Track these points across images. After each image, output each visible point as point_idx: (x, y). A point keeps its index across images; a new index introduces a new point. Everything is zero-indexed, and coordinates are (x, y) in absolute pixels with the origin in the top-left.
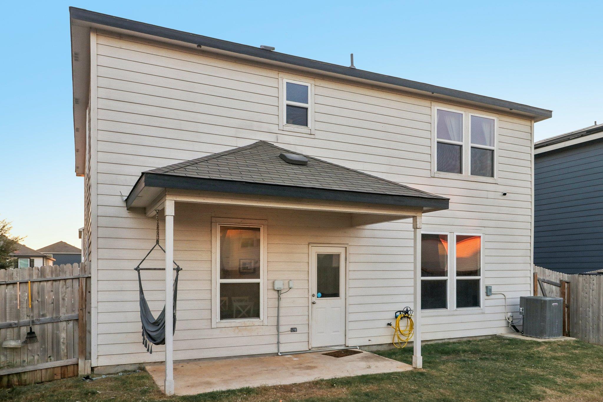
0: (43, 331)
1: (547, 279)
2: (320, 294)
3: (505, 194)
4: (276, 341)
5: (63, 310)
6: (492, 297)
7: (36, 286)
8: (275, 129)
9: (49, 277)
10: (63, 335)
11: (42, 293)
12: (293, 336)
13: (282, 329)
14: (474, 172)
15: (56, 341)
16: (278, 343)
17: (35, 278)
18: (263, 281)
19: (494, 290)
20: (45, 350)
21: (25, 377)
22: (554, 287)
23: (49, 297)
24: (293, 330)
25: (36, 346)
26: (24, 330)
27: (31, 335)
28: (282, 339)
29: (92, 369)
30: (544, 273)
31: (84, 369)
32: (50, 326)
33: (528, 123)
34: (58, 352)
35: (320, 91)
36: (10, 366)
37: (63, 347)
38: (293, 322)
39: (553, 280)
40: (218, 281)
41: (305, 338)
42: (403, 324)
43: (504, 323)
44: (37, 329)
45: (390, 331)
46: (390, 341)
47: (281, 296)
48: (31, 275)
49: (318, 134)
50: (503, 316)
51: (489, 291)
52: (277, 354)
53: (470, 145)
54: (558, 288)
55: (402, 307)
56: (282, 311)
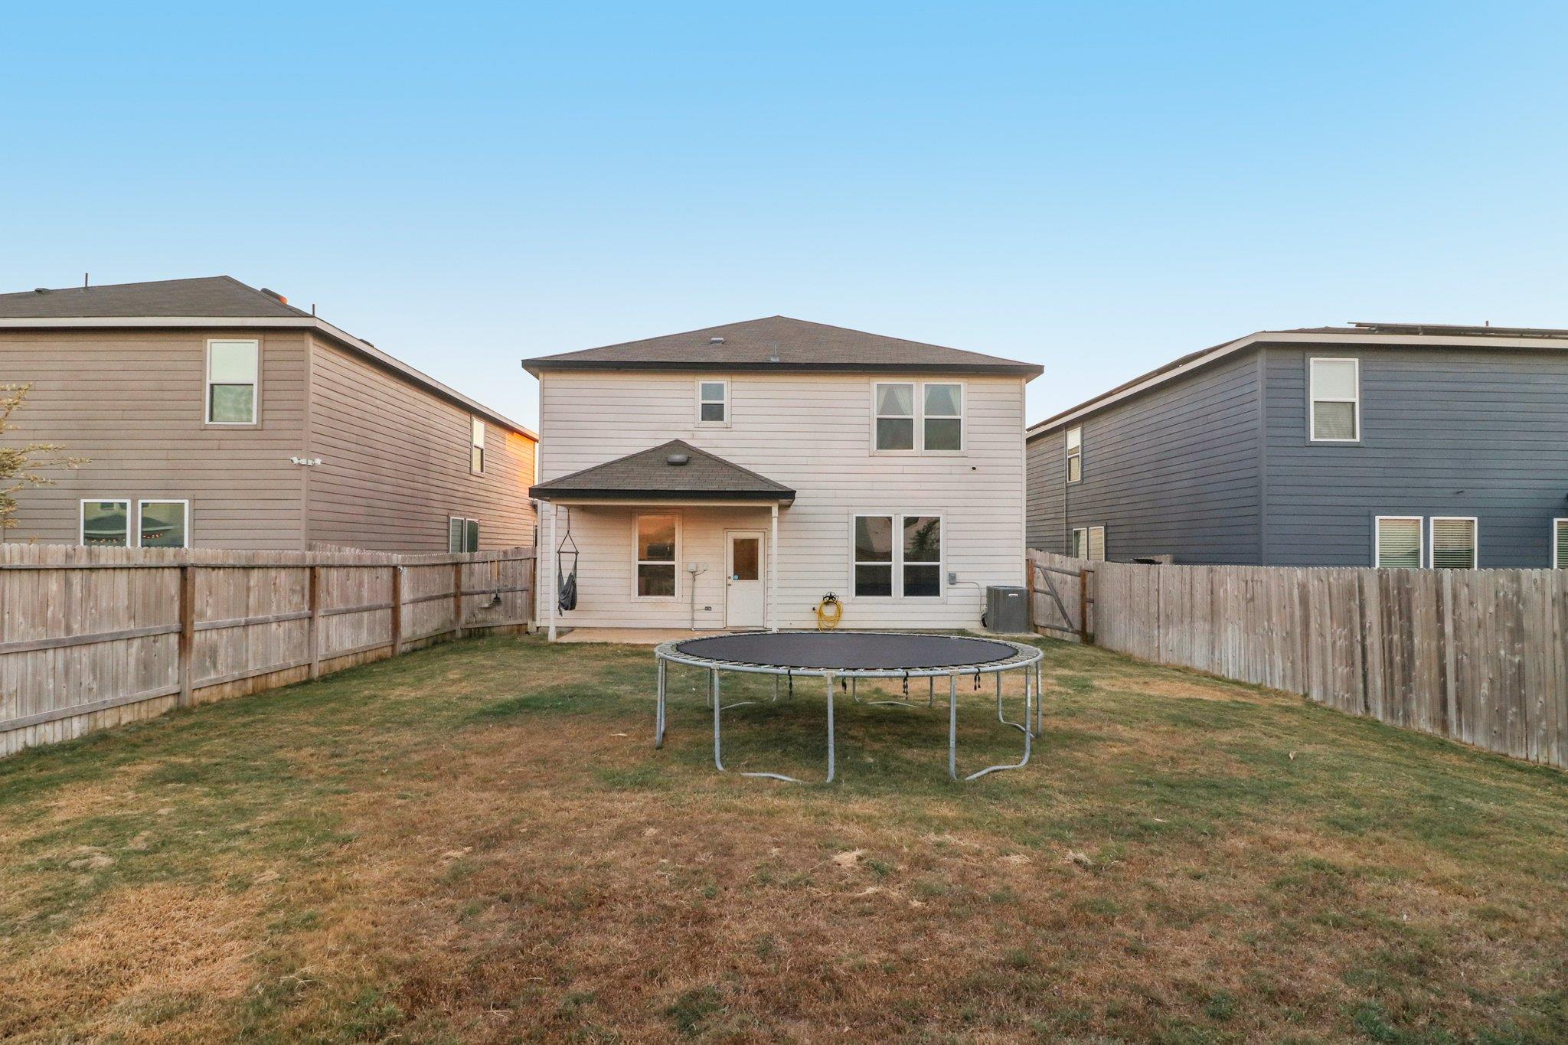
0: (506, 597)
1: (1057, 566)
2: (736, 577)
3: (974, 468)
4: (690, 618)
5: (519, 583)
6: (958, 585)
7: (501, 564)
8: (691, 427)
9: (510, 558)
10: (519, 601)
11: (505, 568)
12: (707, 614)
13: (696, 607)
14: (929, 446)
15: (514, 606)
16: (693, 619)
17: (501, 558)
18: (677, 563)
19: (959, 577)
20: (507, 612)
21: (494, 630)
22: (1069, 577)
23: (510, 572)
24: (708, 609)
25: (500, 608)
26: (494, 596)
27: (497, 599)
28: (697, 616)
29: (538, 628)
30: (1052, 560)
31: (531, 627)
32: (510, 594)
33: (1017, 382)
34: (515, 614)
35: (736, 386)
36: (484, 621)
37: (519, 610)
38: (707, 602)
39: (1069, 568)
40: (636, 563)
41: (719, 616)
42: (830, 611)
43: (979, 617)
44: (501, 596)
45: (814, 616)
46: (816, 627)
47: (697, 577)
48: (498, 556)
49: (735, 427)
50: (977, 608)
51: (953, 579)
52: (691, 629)
53: (924, 417)
54: (1078, 579)
55: (825, 593)
56: (697, 591)
